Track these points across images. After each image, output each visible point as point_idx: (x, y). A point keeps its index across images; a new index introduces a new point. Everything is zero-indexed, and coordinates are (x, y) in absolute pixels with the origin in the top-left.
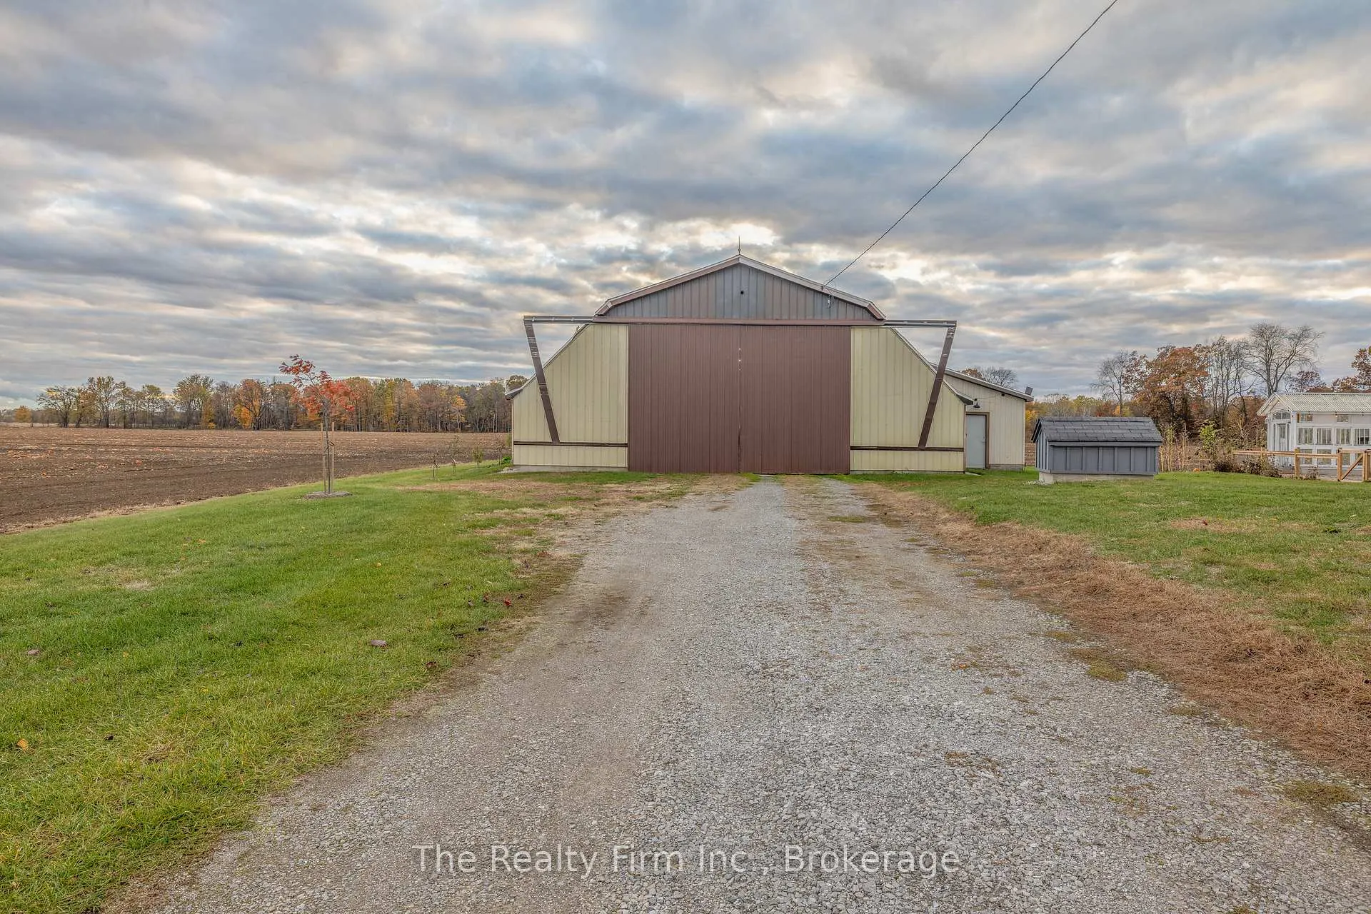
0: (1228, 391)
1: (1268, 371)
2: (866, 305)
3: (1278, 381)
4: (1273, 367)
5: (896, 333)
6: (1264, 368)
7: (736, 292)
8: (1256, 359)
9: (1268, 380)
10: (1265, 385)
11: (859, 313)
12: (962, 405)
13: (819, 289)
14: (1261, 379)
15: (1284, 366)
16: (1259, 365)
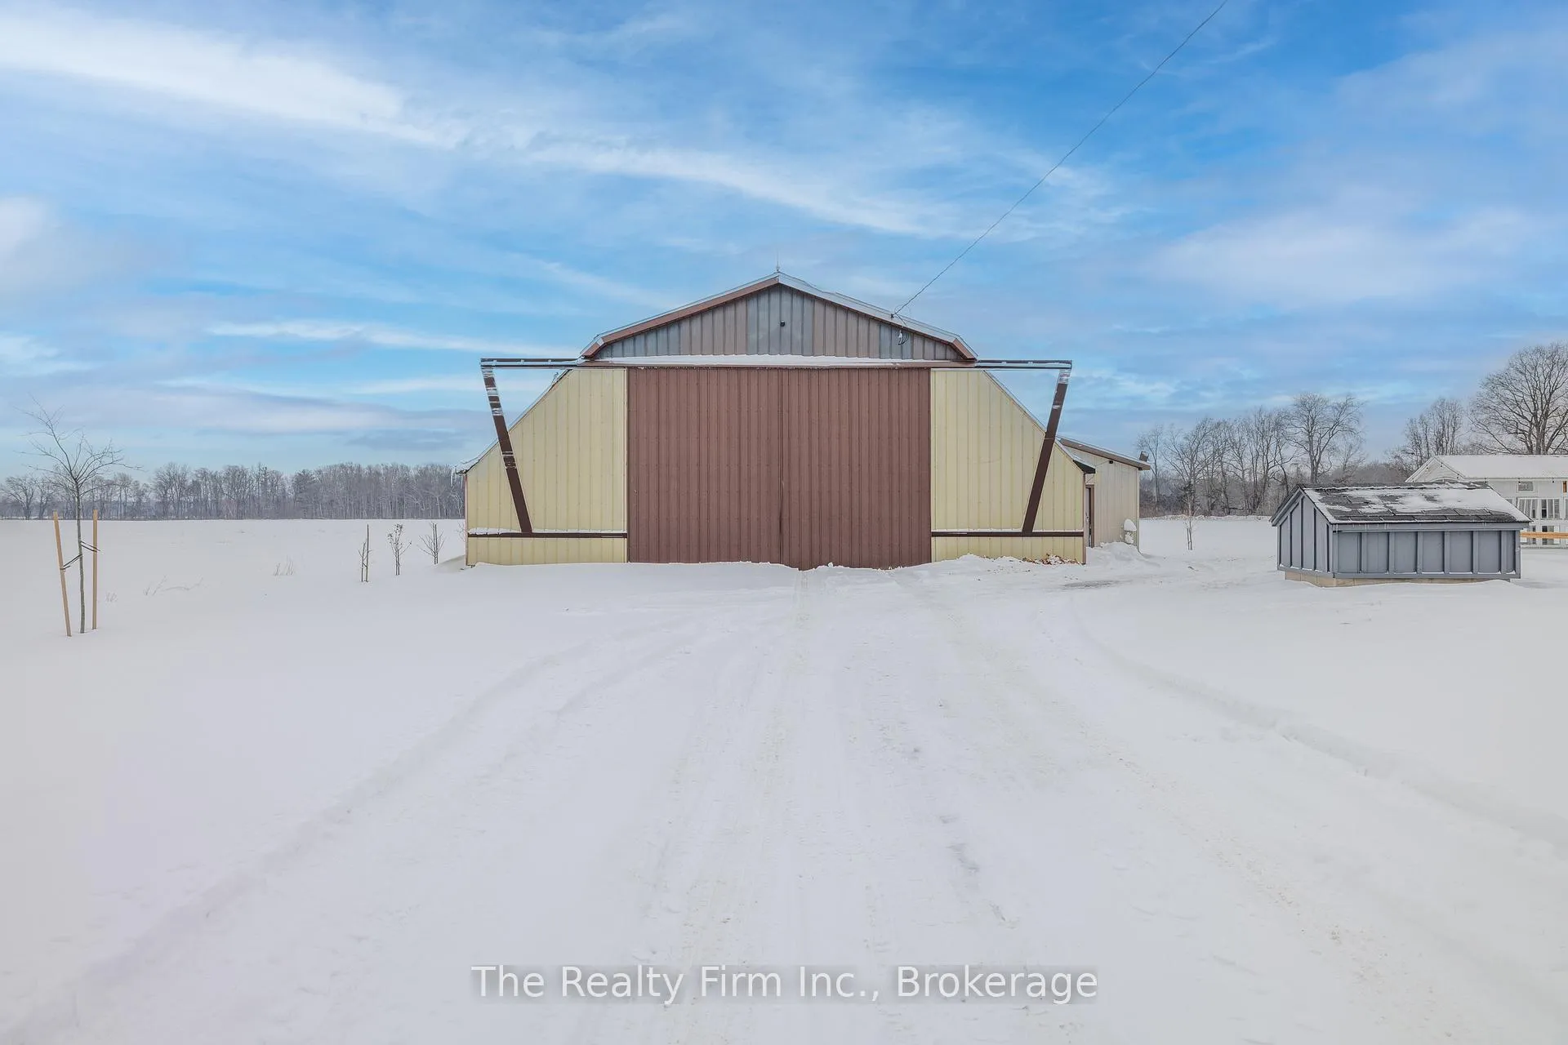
0: (1268, 464)
1: (1311, 443)
2: (951, 340)
3: (1321, 452)
4: (1315, 438)
5: (991, 377)
6: (1306, 438)
7: (775, 325)
8: (1298, 430)
9: (1310, 452)
10: (1307, 457)
11: (940, 351)
12: (1080, 473)
13: (887, 318)
14: (1303, 450)
15: (1327, 436)
16: (1302, 437)
